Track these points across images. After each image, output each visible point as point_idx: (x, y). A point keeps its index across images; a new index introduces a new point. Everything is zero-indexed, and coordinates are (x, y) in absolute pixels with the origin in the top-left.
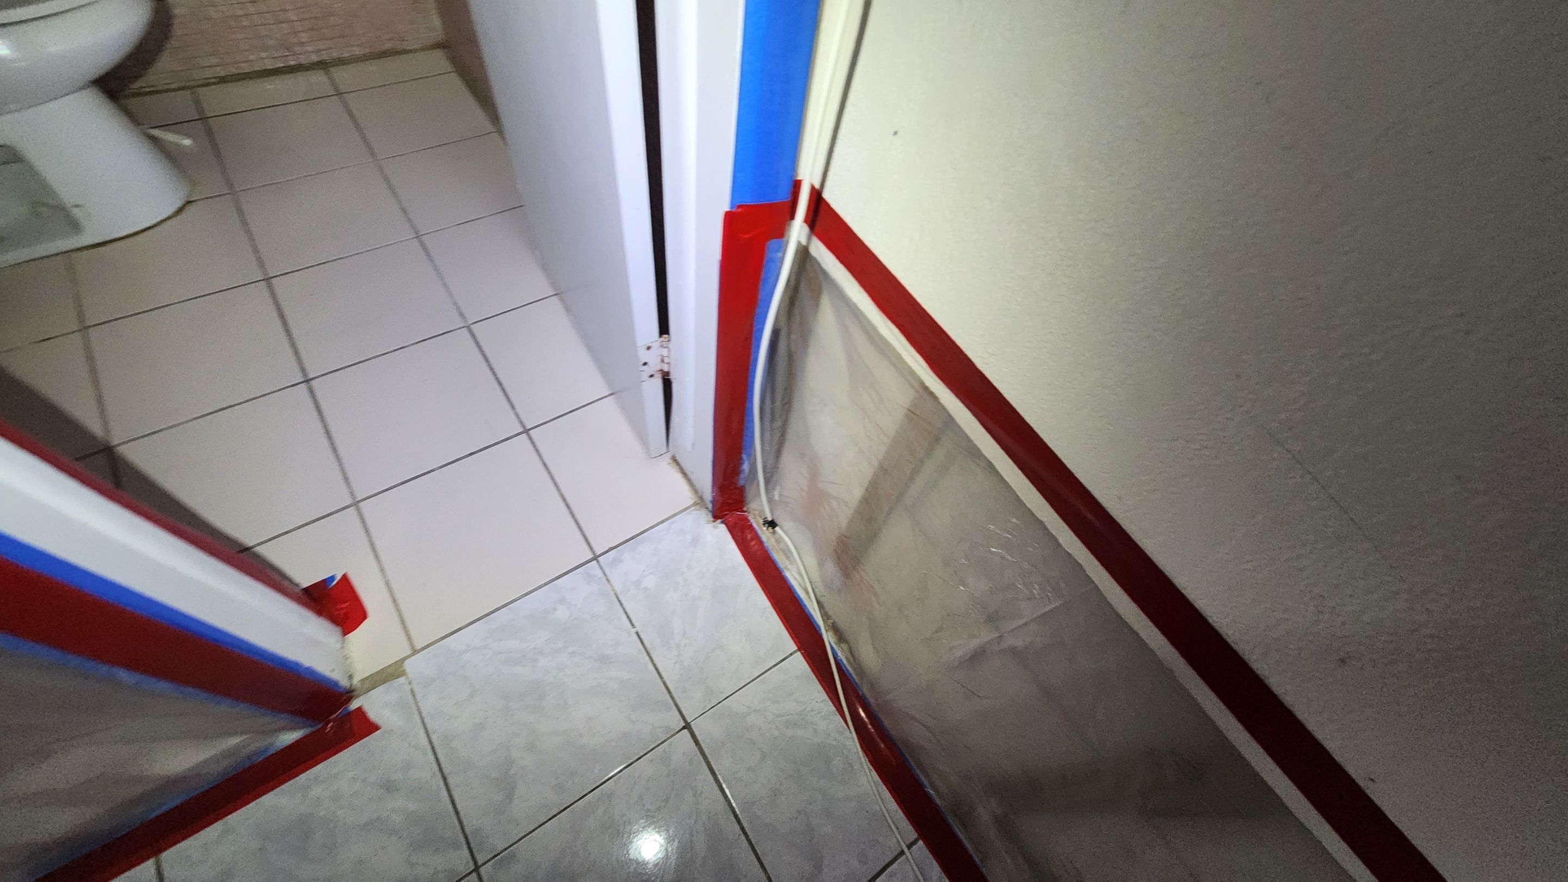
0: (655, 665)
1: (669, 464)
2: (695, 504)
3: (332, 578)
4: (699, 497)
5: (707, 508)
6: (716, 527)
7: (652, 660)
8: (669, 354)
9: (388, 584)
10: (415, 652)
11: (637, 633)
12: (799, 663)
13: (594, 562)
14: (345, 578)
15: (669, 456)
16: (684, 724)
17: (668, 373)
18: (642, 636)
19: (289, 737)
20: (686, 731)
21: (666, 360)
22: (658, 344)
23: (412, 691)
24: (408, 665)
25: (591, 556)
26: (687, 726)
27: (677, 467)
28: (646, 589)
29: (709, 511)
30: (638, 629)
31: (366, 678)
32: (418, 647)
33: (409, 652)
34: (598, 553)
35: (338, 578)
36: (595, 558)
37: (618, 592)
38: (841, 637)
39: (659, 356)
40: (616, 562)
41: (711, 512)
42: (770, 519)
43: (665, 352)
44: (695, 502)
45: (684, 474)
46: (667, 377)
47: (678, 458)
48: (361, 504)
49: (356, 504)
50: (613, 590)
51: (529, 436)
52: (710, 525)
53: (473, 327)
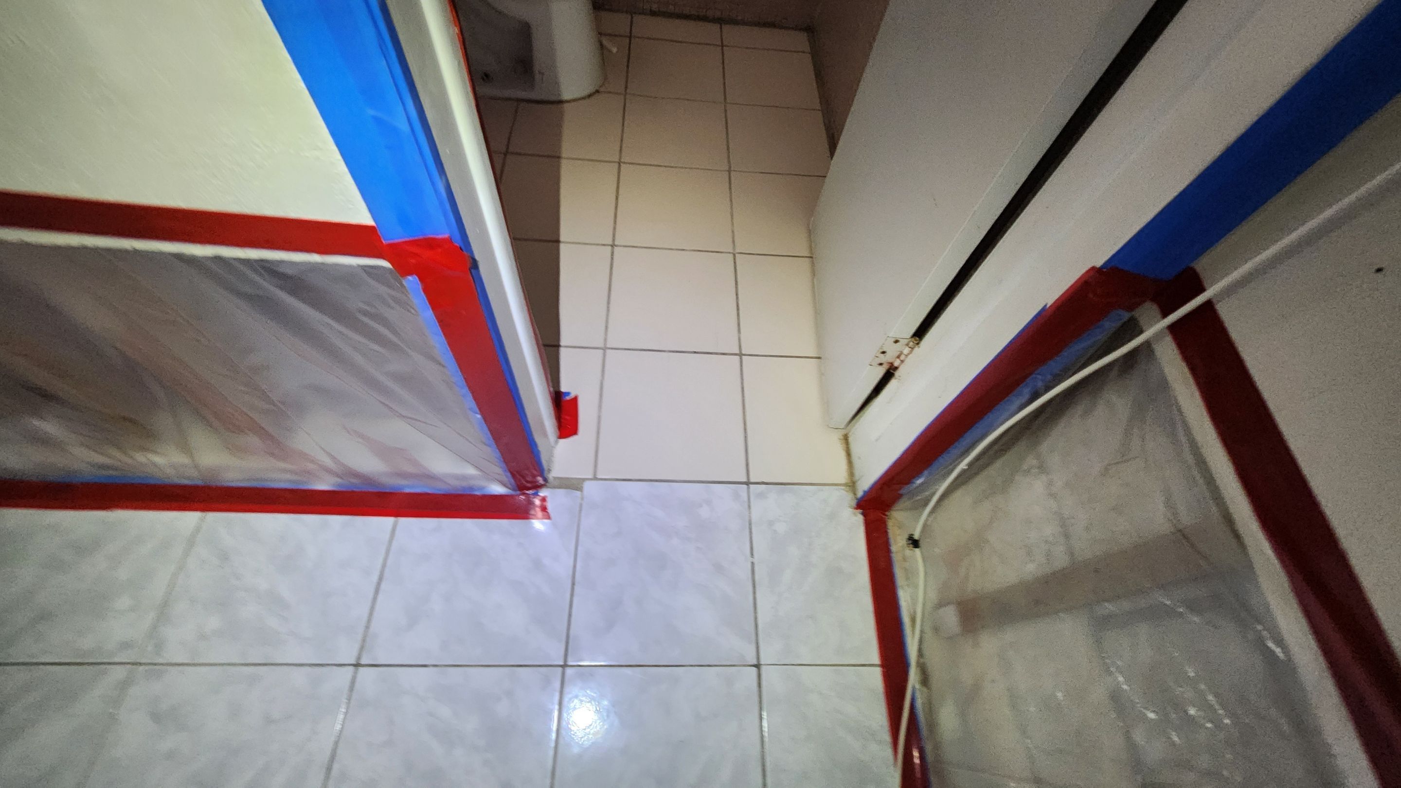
0: (755, 599)
1: (840, 439)
2: (846, 485)
3: (568, 394)
4: (852, 481)
5: (855, 494)
6: (855, 514)
7: (754, 593)
8: (909, 354)
9: (599, 417)
10: (595, 478)
11: (753, 563)
12: (875, 678)
13: (745, 486)
14: (575, 400)
15: (844, 432)
16: (756, 663)
17: (896, 368)
18: (756, 568)
19: (498, 489)
20: (754, 669)
21: (902, 357)
22: (906, 341)
23: (581, 505)
24: (587, 486)
25: (744, 480)
26: (758, 666)
27: (845, 445)
28: (775, 531)
29: (855, 497)
30: (756, 560)
31: (558, 478)
32: (599, 476)
33: (590, 477)
34: (752, 480)
35: (572, 396)
36: (748, 483)
37: (753, 521)
38: (925, 680)
39: (899, 351)
40: (761, 495)
41: (857, 499)
42: (916, 537)
43: (906, 350)
44: (848, 483)
45: (849, 454)
46: (892, 371)
47: (850, 439)
48: (608, 351)
49: (605, 349)
50: (750, 517)
51: (741, 359)
52: (851, 510)
53: (737, 255)
